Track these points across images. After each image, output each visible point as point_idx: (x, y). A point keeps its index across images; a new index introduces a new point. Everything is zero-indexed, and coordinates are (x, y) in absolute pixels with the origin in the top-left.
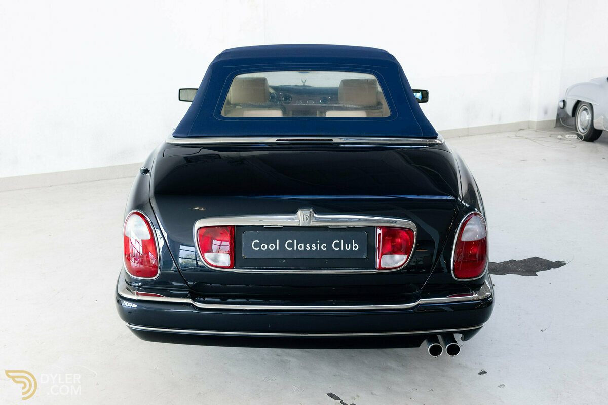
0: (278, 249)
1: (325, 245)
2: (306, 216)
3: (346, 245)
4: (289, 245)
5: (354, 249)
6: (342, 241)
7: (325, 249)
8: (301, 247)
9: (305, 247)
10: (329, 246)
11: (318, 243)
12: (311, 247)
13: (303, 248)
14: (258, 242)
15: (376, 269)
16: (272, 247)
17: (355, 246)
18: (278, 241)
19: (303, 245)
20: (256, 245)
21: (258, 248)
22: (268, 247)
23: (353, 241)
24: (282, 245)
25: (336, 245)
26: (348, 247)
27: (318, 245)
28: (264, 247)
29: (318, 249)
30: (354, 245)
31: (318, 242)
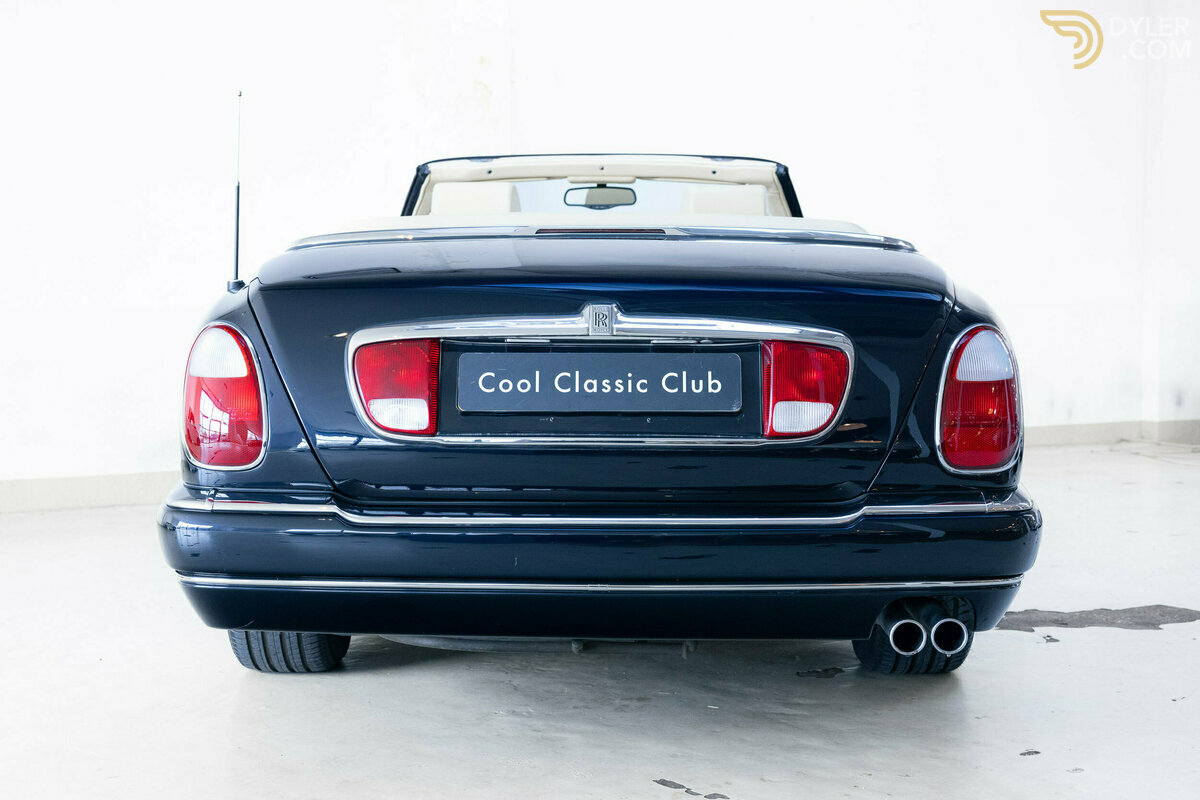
0: (537, 390)
1: (645, 381)
2: (601, 316)
3: (693, 382)
4: (564, 382)
5: (710, 390)
6: (684, 373)
7: (646, 391)
8: (591, 386)
9: (600, 386)
10: (654, 385)
11: (630, 378)
12: (613, 386)
13: (595, 390)
14: (493, 375)
15: (763, 436)
16: (524, 386)
17: (714, 385)
18: (537, 373)
19: (595, 382)
20: (488, 382)
21: (493, 390)
22: (515, 386)
23: (710, 373)
24: (547, 382)
25: (671, 382)
26: (697, 387)
27: (630, 381)
28: (506, 386)
29: (630, 390)
30: (710, 383)
31: (630, 375)
